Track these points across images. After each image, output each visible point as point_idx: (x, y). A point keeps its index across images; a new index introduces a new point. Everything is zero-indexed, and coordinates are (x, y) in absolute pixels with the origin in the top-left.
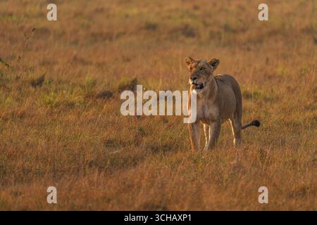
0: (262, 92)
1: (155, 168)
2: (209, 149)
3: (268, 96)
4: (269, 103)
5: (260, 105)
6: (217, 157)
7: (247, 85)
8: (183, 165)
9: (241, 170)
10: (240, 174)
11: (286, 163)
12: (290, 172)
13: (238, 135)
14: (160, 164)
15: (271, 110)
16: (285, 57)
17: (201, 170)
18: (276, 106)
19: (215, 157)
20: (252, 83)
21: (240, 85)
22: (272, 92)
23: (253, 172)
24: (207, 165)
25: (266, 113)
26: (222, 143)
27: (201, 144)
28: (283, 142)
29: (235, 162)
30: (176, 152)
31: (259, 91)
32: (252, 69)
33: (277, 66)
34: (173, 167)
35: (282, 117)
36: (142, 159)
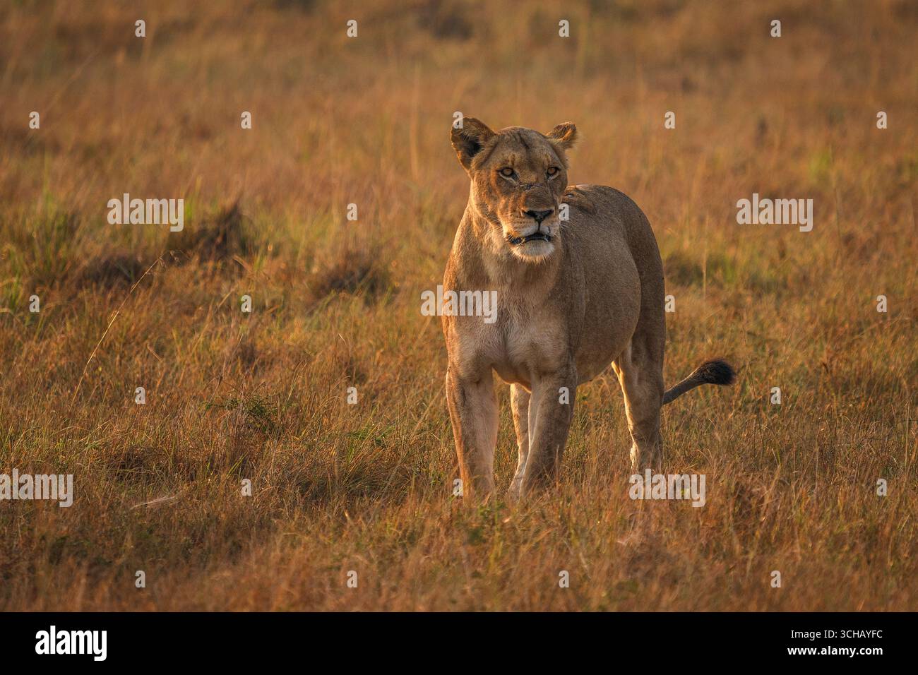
0: (743, 259)
1: (316, 565)
2: (529, 485)
3: (766, 274)
4: (769, 300)
5: (735, 308)
6: (564, 520)
7: (681, 232)
8: (427, 551)
9: (661, 569)
10: (655, 587)
11: (838, 542)
12: (857, 576)
13: (648, 430)
14: (336, 549)
15: (777, 331)
16: (831, 117)
17: (499, 573)
18: (797, 311)
19: (555, 520)
20: (702, 221)
21: (654, 228)
22: (783, 255)
23: (709, 579)
24: (524, 549)
25: (759, 340)
26: (581, 463)
27: (499, 468)
28: (828, 457)
29: (634, 537)
30: (400, 502)
31: (730, 253)
32: (701, 169)
33: (799, 153)
34: (387, 560)
35: (824, 358)
36: (264, 528)
